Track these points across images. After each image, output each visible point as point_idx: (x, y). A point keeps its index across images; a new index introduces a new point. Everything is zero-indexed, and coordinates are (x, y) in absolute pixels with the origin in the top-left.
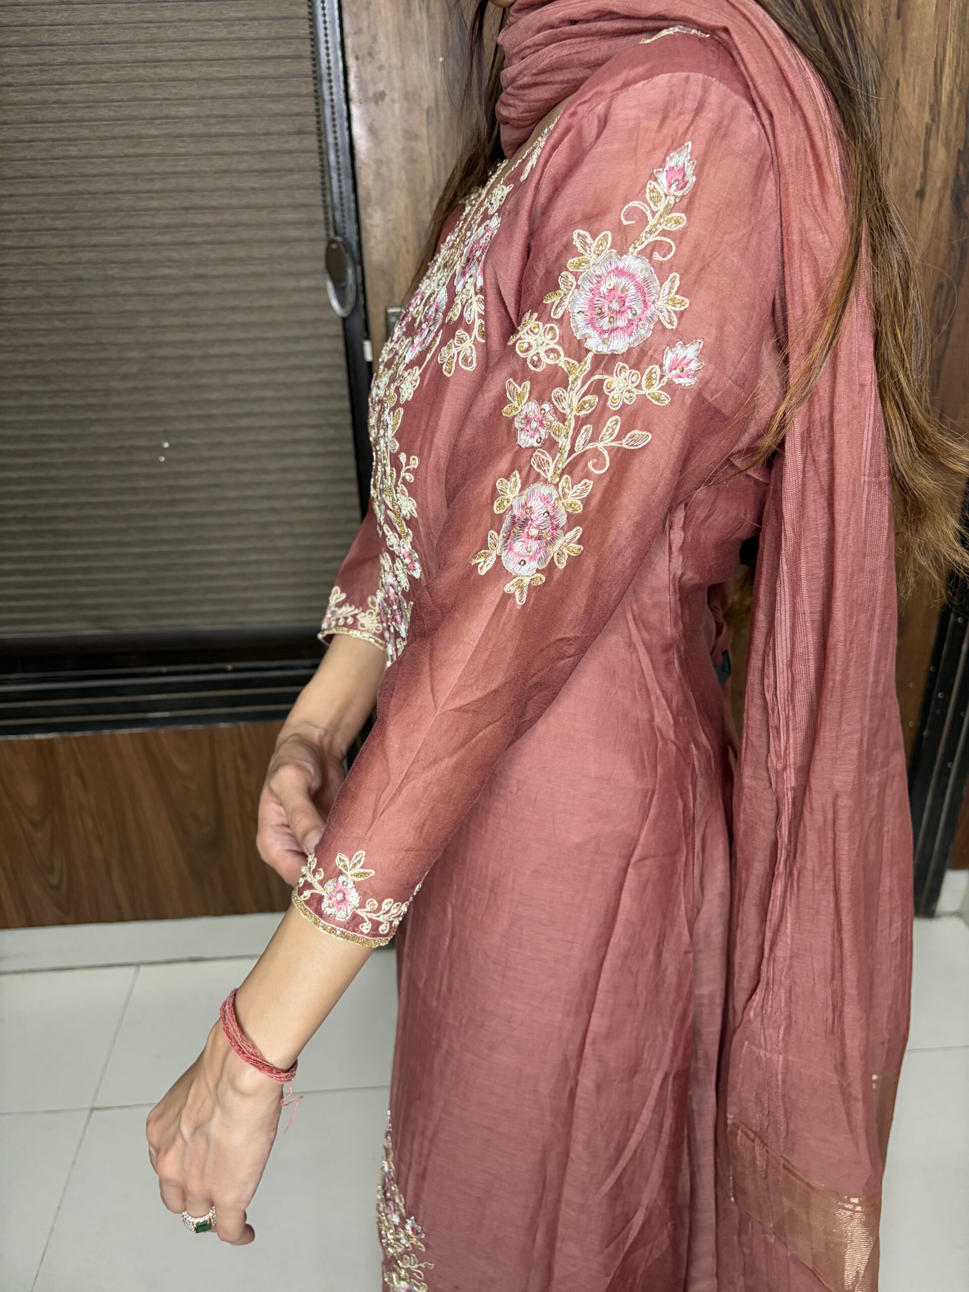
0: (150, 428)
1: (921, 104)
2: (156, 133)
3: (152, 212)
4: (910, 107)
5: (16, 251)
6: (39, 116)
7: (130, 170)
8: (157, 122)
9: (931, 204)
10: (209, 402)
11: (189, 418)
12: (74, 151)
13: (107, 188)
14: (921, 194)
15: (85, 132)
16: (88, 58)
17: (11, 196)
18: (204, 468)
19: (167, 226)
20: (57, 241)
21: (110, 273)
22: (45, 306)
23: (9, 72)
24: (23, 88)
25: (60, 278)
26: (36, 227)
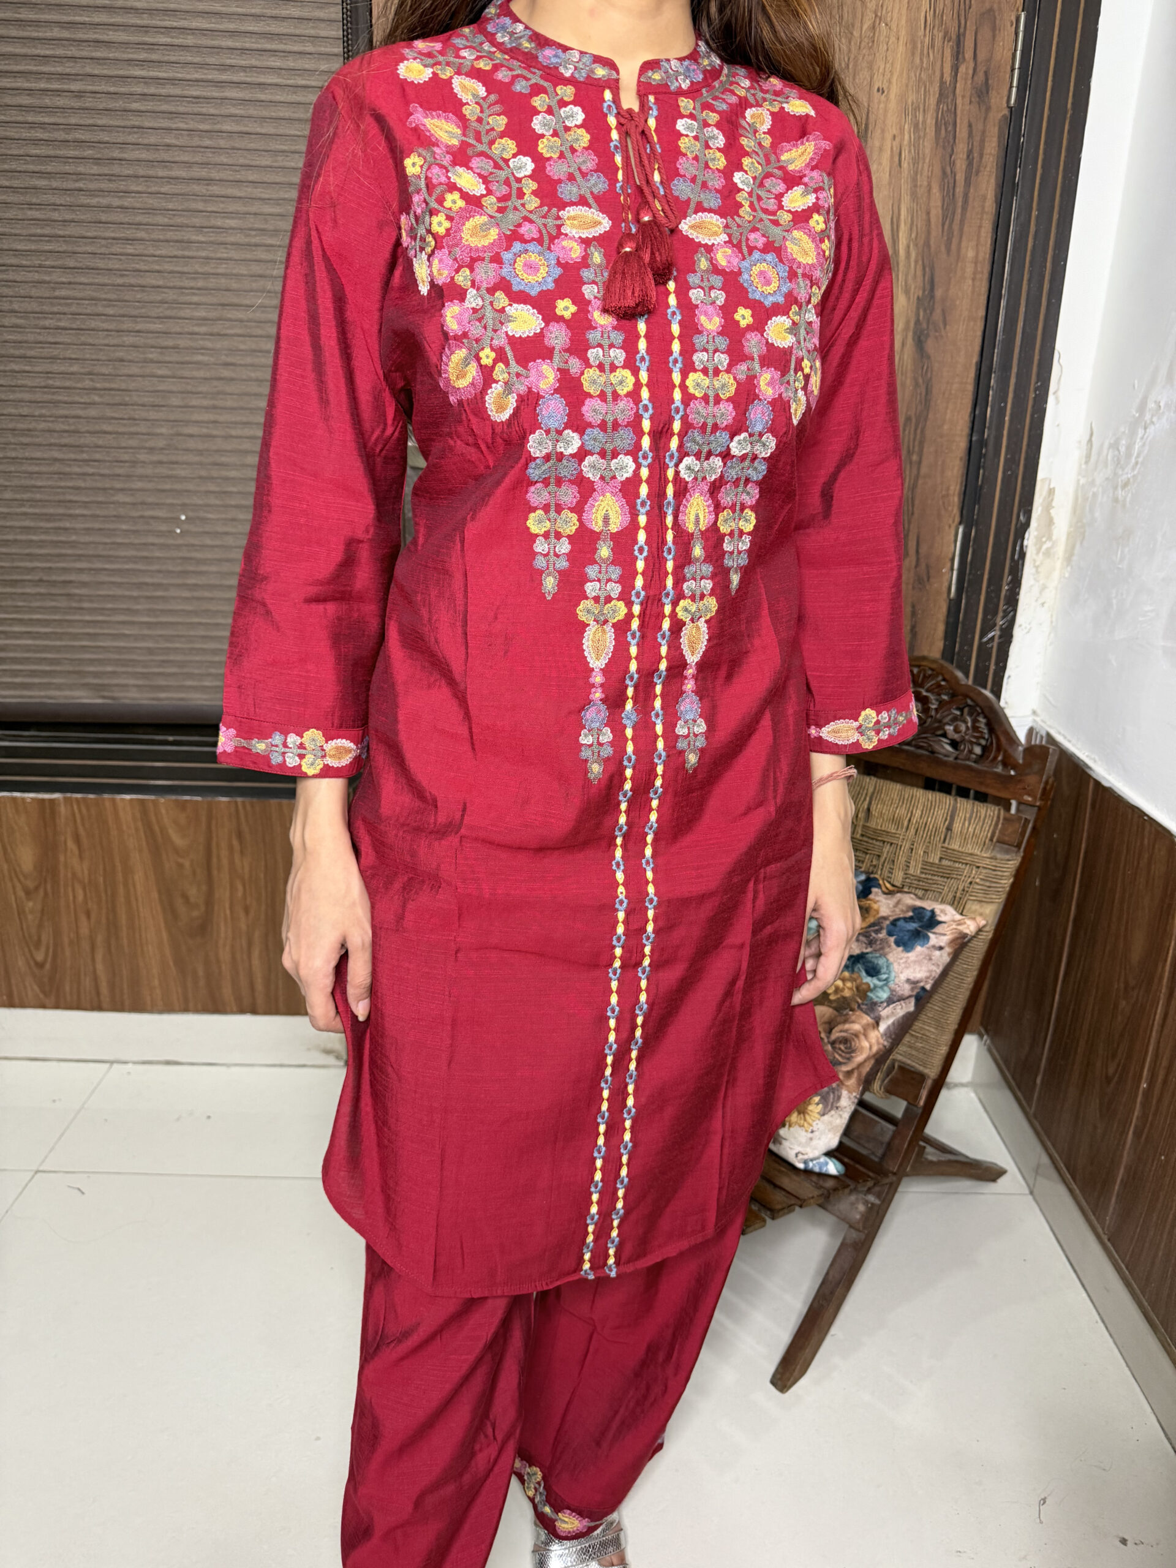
0: (169, 501)
2: (201, 238)
5: (68, 332)
6: (104, 217)
10: (227, 479)
11: (208, 492)
12: (130, 249)
13: (154, 282)
15: (141, 234)
16: (151, 172)
17: (70, 283)
18: (218, 542)
19: (205, 319)
20: (105, 326)
21: (150, 356)
22: (87, 382)
23: (81, 179)
24: (92, 193)
25: (104, 358)
26: (88, 311)
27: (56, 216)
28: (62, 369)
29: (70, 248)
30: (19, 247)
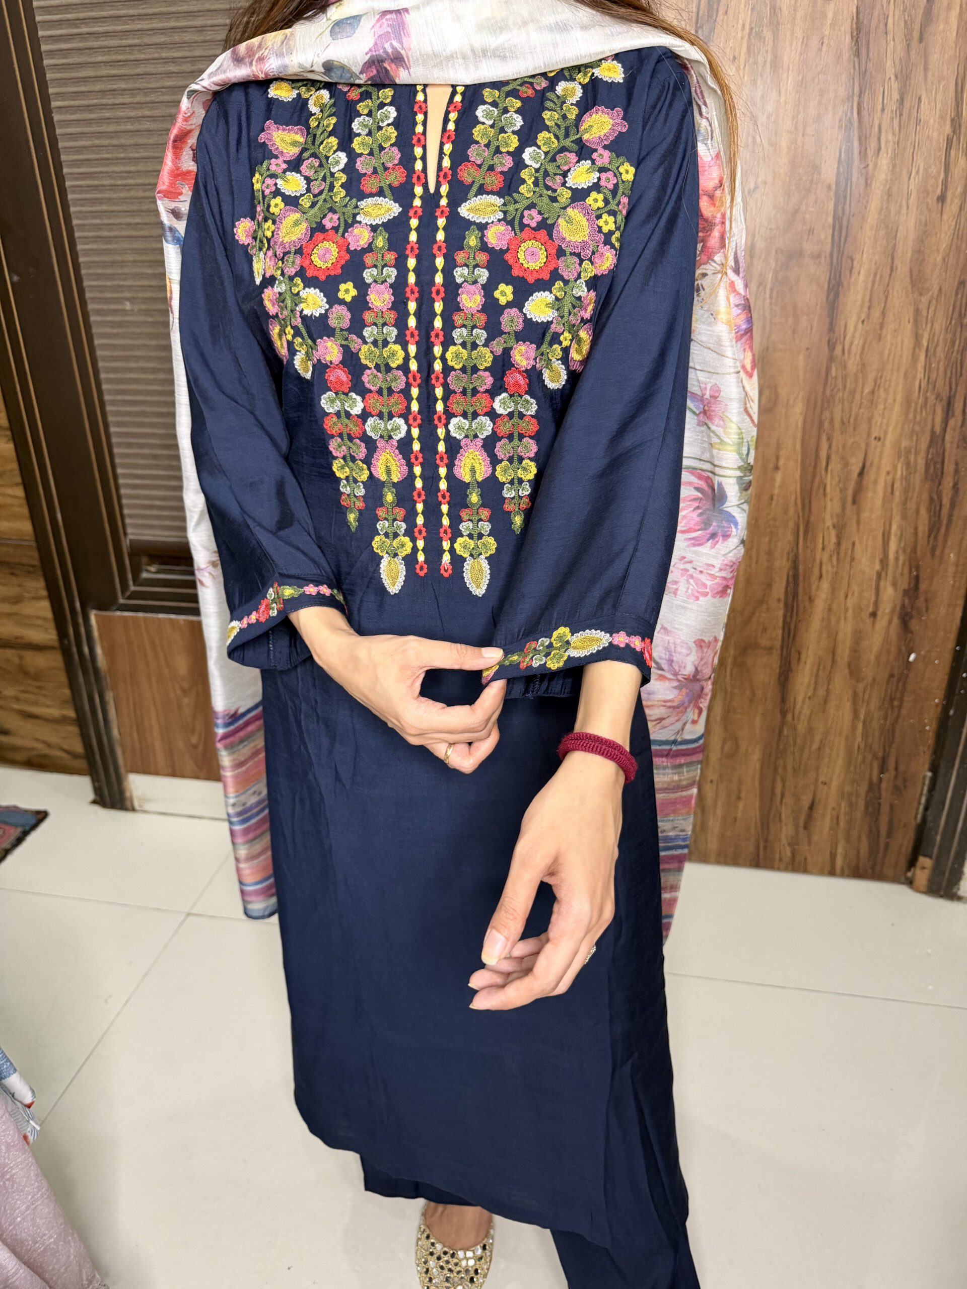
1: (942, 117)
4: (932, 121)
9: (952, 207)
14: (942, 199)
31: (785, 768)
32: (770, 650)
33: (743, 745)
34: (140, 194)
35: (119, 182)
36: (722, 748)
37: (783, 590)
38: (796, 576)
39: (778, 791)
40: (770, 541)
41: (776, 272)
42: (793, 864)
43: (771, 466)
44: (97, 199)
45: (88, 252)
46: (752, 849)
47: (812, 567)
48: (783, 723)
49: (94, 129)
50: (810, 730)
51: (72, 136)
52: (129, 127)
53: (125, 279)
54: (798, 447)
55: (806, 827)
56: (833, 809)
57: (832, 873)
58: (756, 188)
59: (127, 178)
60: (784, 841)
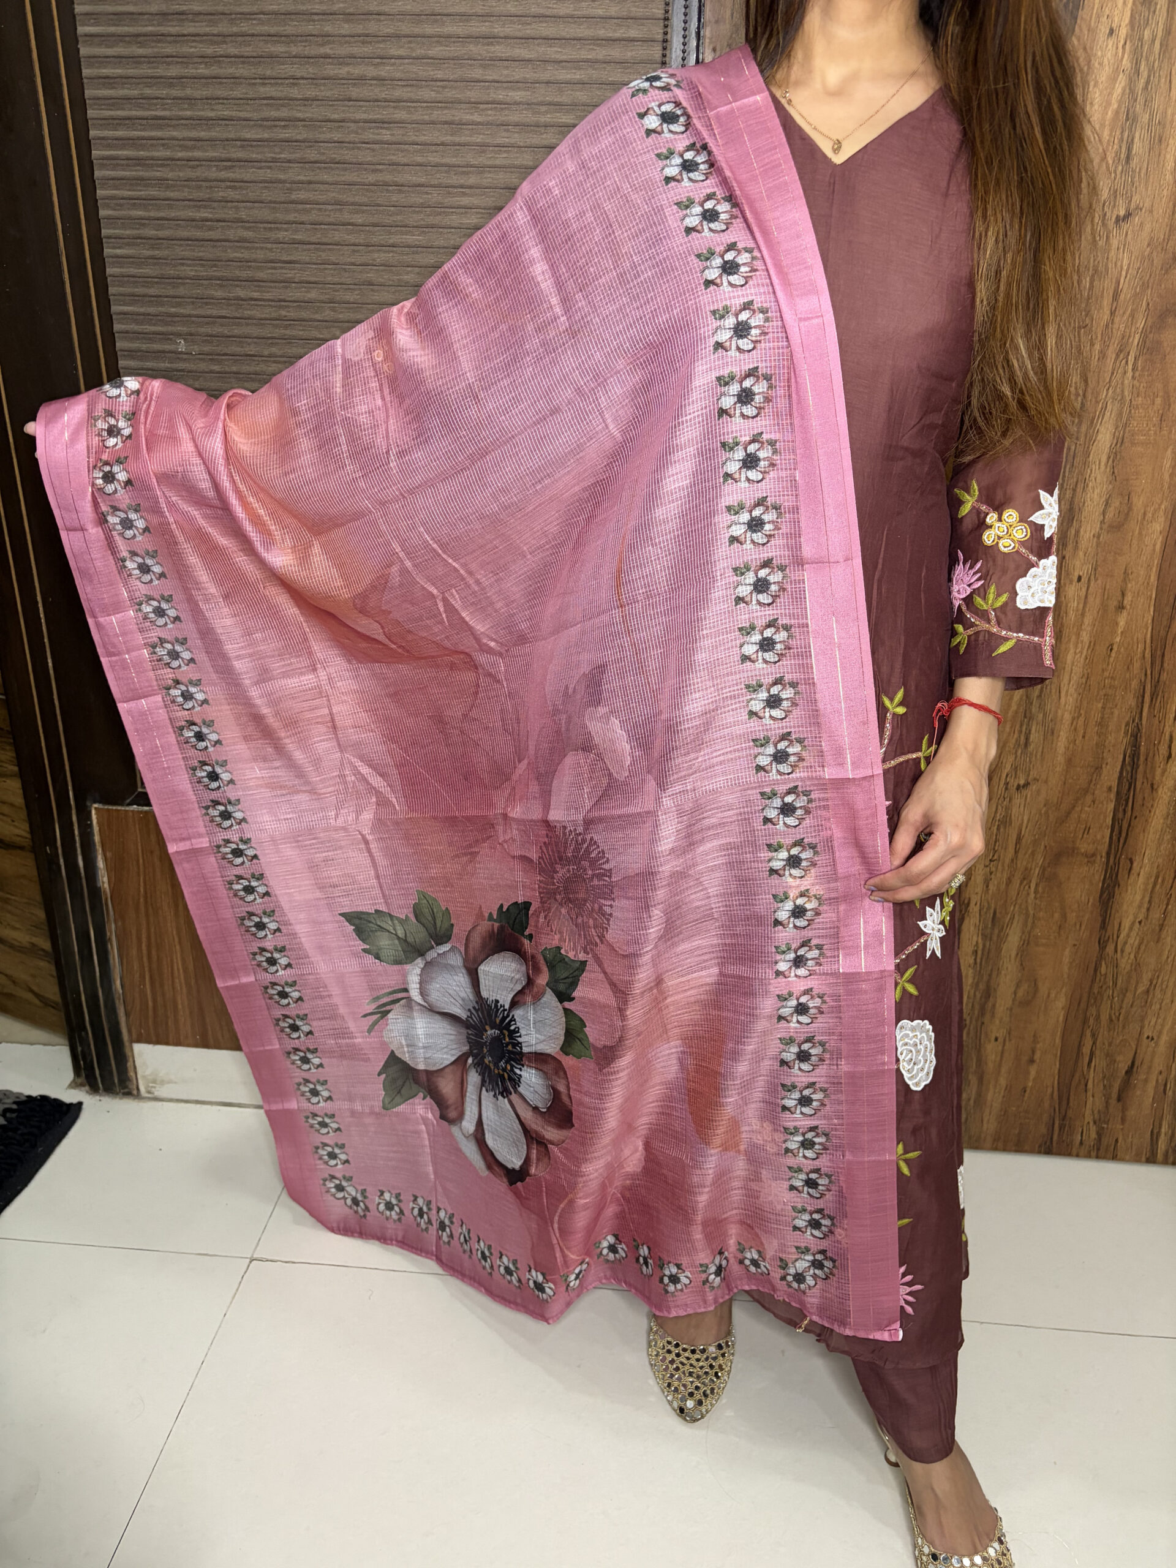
2: (479, 119)
3: (463, 210)
5: (305, 247)
6: (354, 92)
7: (444, 161)
8: (482, 106)
12: (386, 135)
13: (415, 179)
16: (417, 30)
17: (310, 182)
20: (352, 239)
22: (327, 312)
23: (329, 42)
24: (341, 61)
25: (349, 281)
26: (331, 220)
27: (294, 92)
28: (298, 295)
29: (311, 136)
30: (248, 136)
31: (1098, 1018)
32: (1091, 857)
33: (1043, 989)
34: (213, 174)
35: (180, 155)
36: (1015, 993)
37: (1117, 775)
38: (1135, 755)
39: (1086, 1050)
40: (1103, 708)
41: (1145, 334)
42: (1098, 1149)
43: (1113, 603)
44: (142, 179)
45: (119, 259)
46: (1043, 1130)
47: (1159, 742)
48: (1101, 957)
49: (145, 70)
50: (1137, 966)
51: (108, 81)
52: (202, 70)
53: (179, 305)
54: (1153, 578)
55: (1119, 1100)
56: (1161, 1073)
57: (1151, 1159)
58: (1128, 215)
59: (193, 148)
60: (1088, 1118)
